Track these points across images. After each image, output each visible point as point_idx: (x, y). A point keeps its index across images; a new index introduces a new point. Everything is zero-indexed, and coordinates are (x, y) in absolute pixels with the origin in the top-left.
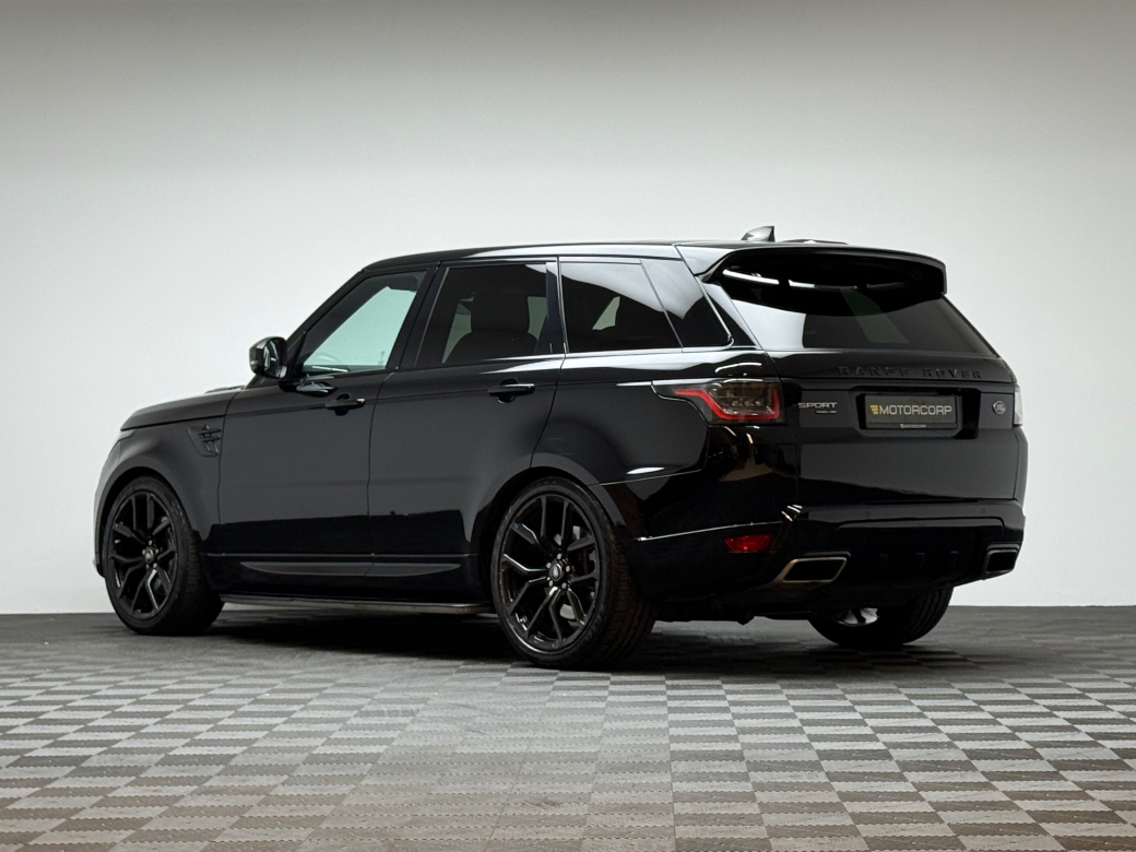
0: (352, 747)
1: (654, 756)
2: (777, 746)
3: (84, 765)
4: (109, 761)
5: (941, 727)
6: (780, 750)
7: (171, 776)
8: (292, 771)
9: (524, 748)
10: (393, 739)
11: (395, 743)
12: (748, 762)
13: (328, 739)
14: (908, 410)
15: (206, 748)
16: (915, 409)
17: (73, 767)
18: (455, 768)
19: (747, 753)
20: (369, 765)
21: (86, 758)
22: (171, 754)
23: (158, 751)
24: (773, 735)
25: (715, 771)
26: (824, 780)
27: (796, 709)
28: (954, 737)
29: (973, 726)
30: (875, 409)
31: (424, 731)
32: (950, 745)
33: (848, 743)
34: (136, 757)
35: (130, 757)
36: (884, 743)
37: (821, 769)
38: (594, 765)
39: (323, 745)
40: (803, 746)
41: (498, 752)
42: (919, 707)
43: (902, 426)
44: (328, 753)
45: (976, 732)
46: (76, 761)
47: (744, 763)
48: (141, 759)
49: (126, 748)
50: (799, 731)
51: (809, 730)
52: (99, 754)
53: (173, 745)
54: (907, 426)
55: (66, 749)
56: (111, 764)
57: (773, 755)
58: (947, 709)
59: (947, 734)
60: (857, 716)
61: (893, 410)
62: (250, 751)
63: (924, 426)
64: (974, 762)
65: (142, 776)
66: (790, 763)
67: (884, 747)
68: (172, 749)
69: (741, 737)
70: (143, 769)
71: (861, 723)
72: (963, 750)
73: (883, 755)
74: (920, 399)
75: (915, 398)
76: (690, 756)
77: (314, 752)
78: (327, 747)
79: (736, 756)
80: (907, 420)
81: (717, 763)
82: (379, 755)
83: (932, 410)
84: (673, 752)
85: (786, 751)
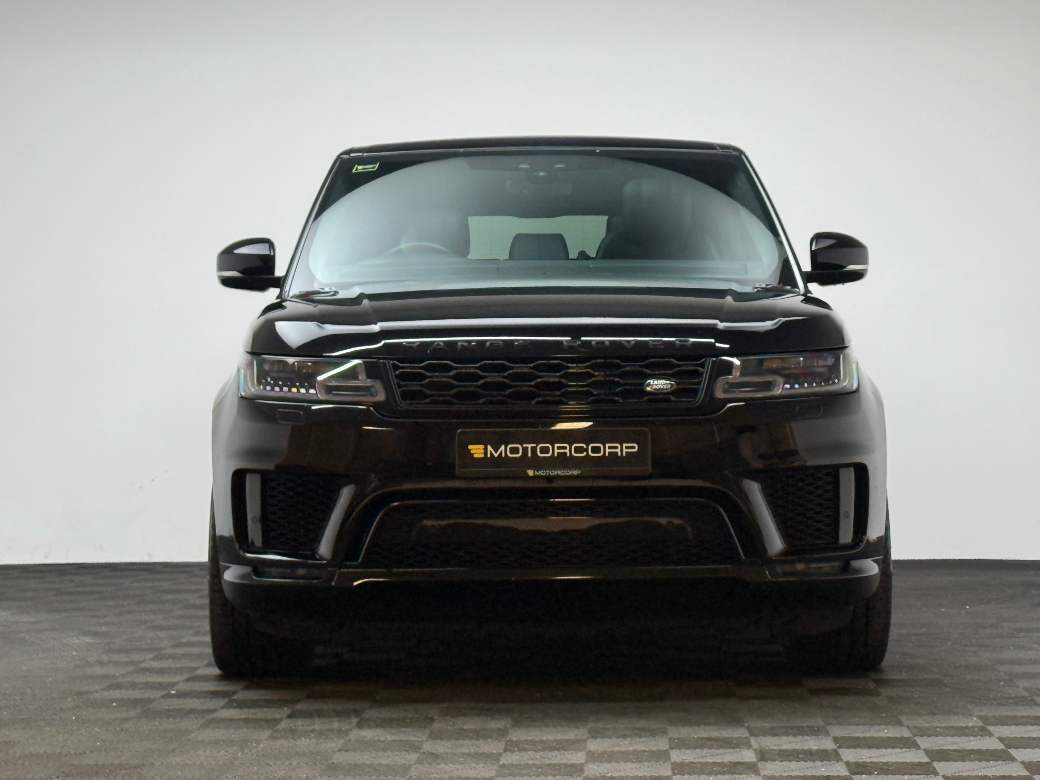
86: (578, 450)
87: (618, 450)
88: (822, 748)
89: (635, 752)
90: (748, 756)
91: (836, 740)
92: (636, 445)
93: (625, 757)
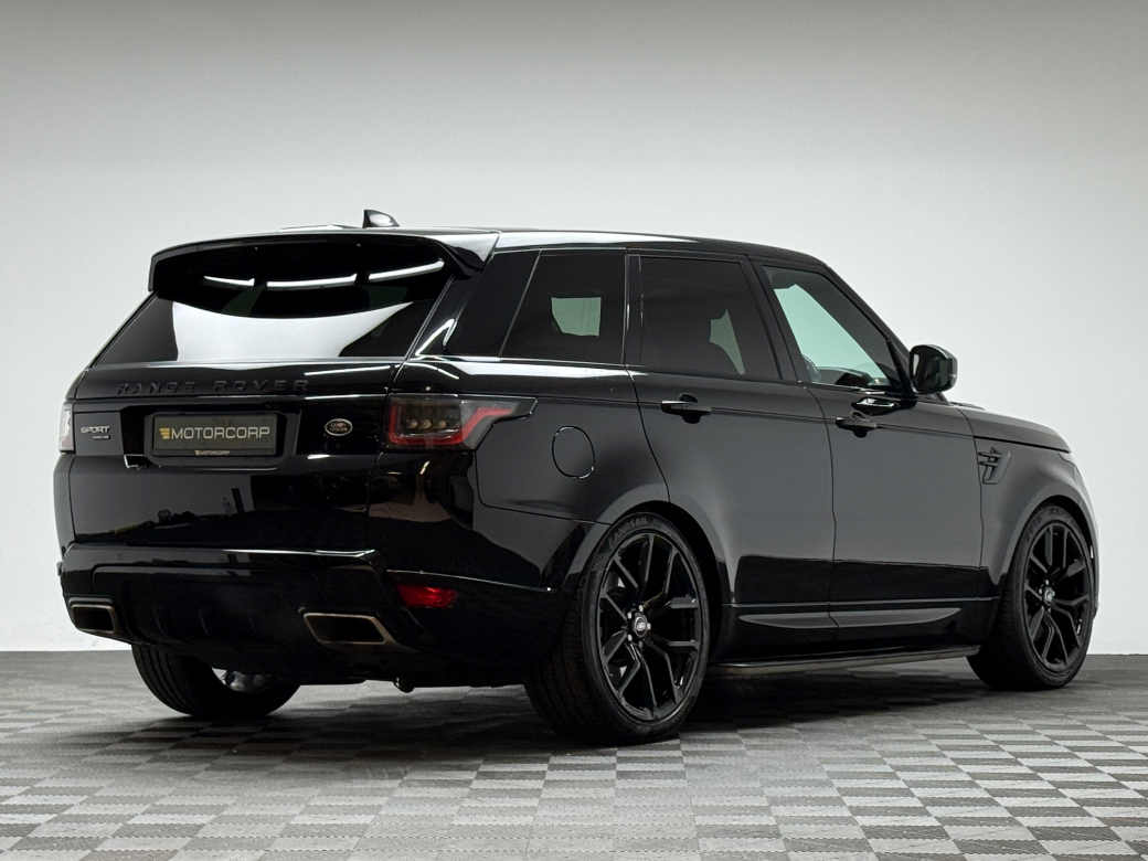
0: (334, 816)
1: (677, 831)
2: (814, 820)
3: (31, 835)
4: (60, 831)
5: (998, 799)
6: (820, 826)
7: (131, 850)
8: (269, 846)
9: (529, 819)
10: (380, 807)
11: (383, 812)
12: (786, 840)
13: (308, 806)
14: (208, 433)
15: (169, 816)
16: (217, 432)
17: (20, 838)
18: (454, 843)
19: (783, 829)
20: (356, 839)
21: (33, 827)
22: (130, 823)
23: (116, 819)
24: (809, 807)
25: (749, 850)
27: (832, 775)
28: (1016, 811)
29: (1033, 799)
30: (165, 433)
31: (414, 798)
32: (1012, 822)
33: (896, 818)
34: (91, 826)
35: (84, 827)
36: (937, 818)
38: (610, 842)
39: (301, 814)
40: (847, 821)
41: (501, 824)
42: (969, 774)
43: (197, 453)
44: (308, 823)
45: (1039, 805)
47: (780, 841)
48: (96, 829)
49: (78, 815)
50: (837, 802)
51: (850, 801)
52: (48, 822)
53: (133, 812)
54: (204, 453)
55: (10, 816)
56: (62, 835)
57: (813, 832)
58: (1000, 777)
59: (1006, 808)
60: (901, 785)
61: (189, 433)
62: (220, 820)
63: (227, 453)
64: (1043, 843)
65: (98, 849)
66: (833, 841)
67: (937, 824)
68: (131, 817)
69: (773, 808)
70: (98, 841)
71: (906, 793)
72: (1028, 828)
73: (937, 833)
74: (226, 419)
75: (219, 418)
76: (719, 831)
77: (293, 823)
78: (305, 816)
79: (771, 833)
80: (205, 445)
81: (750, 840)
82: (366, 826)
83: (242, 433)
84: (698, 827)
85: (827, 827)
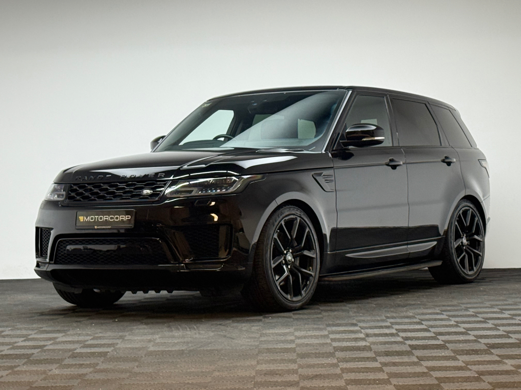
26: (416, 360)
37: (413, 355)
46: (28, 356)
86: (111, 218)
87: (124, 218)
88: (391, 332)
89: (315, 336)
90: (362, 336)
91: (396, 330)
92: (130, 216)
93: (311, 337)
